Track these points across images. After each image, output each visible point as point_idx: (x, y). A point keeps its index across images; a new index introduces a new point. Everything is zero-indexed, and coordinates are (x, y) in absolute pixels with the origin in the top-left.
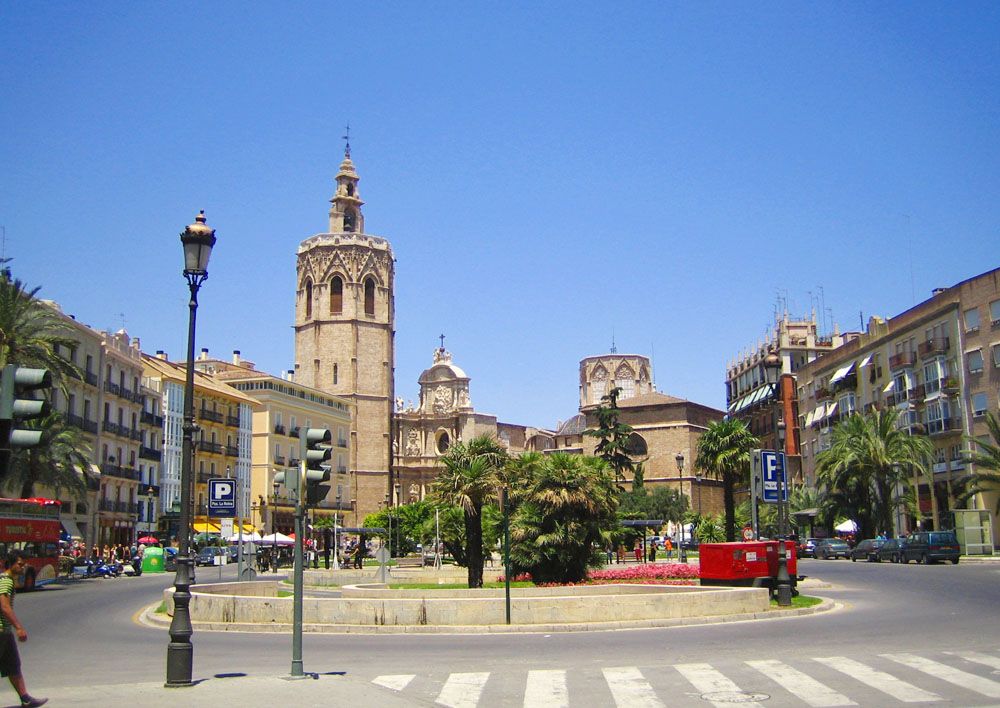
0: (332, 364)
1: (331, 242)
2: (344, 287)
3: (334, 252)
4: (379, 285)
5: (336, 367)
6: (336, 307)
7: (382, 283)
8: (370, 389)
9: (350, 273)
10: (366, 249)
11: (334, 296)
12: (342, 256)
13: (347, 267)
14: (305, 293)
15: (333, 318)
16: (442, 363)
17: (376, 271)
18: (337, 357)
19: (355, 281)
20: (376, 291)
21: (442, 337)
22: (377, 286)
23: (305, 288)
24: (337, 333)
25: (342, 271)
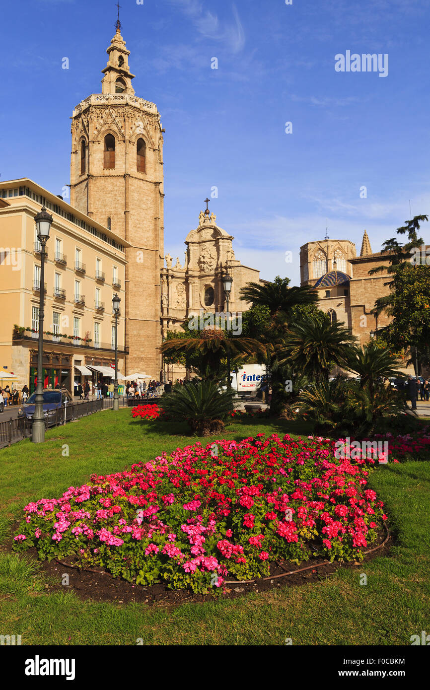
0: (106, 217)
1: (103, 102)
2: (117, 143)
3: (107, 111)
4: (150, 146)
5: (109, 220)
6: (110, 163)
7: (153, 144)
8: (141, 242)
9: (123, 131)
10: (139, 110)
11: (108, 153)
12: (114, 115)
13: (120, 125)
14: (80, 152)
15: (107, 172)
16: (208, 223)
17: (148, 132)
18: (110, 209)
19: (127, 138)
20: (147, 150)
21: (207, 201)
22: (148, 146)
23: (79, 148)
24: (110, 188)
25: (114, 128)
